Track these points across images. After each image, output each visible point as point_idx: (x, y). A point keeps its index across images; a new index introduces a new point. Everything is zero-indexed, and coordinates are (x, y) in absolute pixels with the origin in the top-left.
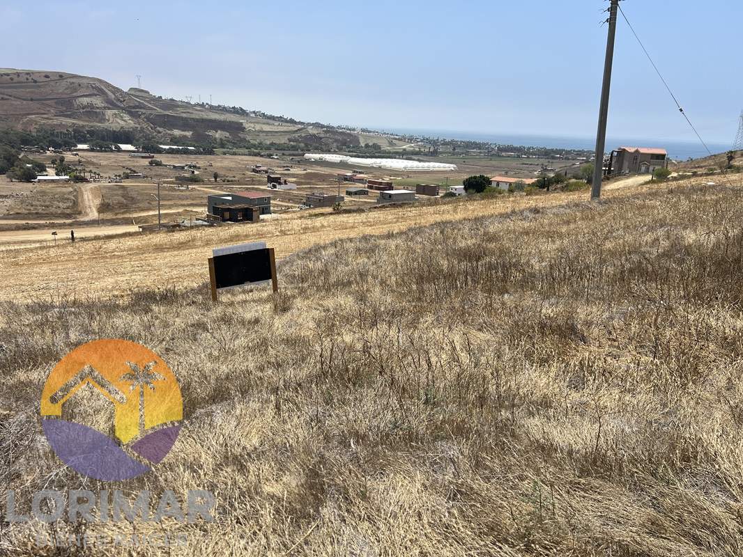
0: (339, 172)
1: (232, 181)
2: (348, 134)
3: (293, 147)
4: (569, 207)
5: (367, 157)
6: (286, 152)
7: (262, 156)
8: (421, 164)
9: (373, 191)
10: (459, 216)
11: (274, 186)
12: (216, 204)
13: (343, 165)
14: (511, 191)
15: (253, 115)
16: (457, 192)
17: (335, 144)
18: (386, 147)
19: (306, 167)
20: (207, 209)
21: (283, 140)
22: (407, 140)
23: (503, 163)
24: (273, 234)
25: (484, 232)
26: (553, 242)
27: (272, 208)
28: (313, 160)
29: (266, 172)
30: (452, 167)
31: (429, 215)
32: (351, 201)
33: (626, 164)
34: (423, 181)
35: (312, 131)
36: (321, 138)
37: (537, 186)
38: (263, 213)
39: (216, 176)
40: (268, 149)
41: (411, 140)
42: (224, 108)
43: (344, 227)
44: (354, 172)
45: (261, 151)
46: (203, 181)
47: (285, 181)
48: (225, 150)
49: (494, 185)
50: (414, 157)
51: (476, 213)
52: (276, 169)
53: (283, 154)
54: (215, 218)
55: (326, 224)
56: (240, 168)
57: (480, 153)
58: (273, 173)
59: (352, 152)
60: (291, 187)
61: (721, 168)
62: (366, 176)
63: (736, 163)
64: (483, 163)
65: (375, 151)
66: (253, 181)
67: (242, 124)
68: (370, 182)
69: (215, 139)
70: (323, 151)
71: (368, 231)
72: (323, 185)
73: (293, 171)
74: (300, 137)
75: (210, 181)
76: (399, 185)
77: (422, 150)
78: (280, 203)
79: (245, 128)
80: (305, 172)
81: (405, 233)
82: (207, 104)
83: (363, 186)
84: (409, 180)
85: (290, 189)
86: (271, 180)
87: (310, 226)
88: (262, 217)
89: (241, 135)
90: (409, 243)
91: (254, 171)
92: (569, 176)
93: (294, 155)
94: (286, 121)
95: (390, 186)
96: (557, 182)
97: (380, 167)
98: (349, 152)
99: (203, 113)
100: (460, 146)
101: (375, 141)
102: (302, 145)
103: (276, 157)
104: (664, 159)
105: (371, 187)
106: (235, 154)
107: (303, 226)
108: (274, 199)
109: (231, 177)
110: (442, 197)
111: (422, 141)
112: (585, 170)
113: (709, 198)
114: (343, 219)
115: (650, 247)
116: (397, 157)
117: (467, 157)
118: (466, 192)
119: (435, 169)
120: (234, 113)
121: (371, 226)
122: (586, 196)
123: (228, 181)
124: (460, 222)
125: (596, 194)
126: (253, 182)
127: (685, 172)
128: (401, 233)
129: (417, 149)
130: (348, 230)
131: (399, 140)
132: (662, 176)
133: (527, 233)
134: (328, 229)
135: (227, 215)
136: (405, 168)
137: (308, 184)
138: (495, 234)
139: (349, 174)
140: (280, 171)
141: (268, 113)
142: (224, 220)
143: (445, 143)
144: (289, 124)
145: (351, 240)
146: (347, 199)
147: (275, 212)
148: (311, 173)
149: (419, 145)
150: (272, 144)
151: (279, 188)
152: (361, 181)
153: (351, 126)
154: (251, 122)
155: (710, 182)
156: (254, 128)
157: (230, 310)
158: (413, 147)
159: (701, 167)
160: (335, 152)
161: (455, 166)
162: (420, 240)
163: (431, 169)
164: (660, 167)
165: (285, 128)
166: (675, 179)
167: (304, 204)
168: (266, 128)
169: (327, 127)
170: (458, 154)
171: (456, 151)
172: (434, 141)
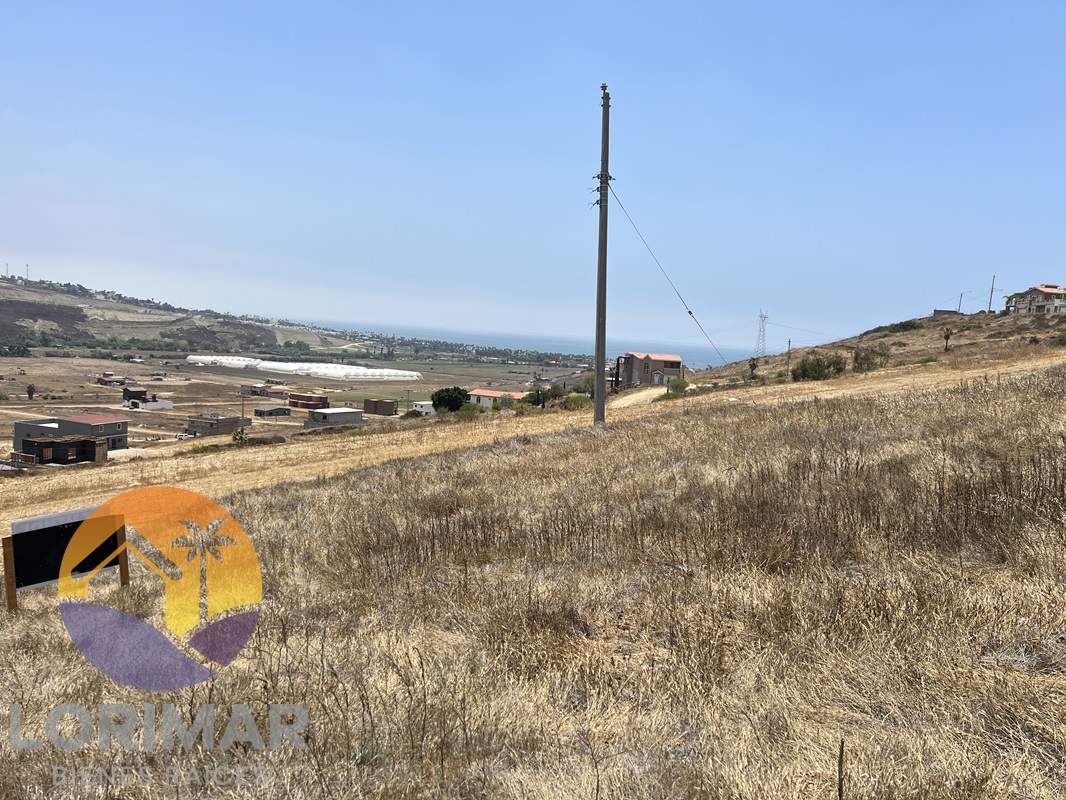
0: (244, 383)
1: (60, 398)
2: (258, 326)
3: (168, 345)
4: (568, 435)
5: (288, 361)
6: (155, 353)
7: (115, 359)
8: (370, 372)
9: (297, 409)
10: (424, 448)
11: (135, 405)
12: (28, 436)
13: (249, 371)
14: (496, 408)
15: (102, 297)
16: (424, 411)
17: (237, 342)
18: (316, 347)
19: (189, 375)
20: (11, 445)
21: (152, 335)
22: (348, 338)
23: (485, 371)
24: (128, 484)
25: (458, 473)
26: (549, 484)
27: (129, 439)
28: (200, 364)
29: (122, 383)
30: (415, 375)
31: (381, 448)
32: (263, 425)
33: (636, 374)
34: (374, 395)
35: (198, 321)
36: (214, 333)
37: (530, 402)
38: (114, 448)
39: (31, 391)
40: (126, 347)
41: (354, 337)
42: (51, 284)
43: (248, 469)
44: (268, 381)
45: (113, 351)
46: (7, 399)
47: (154, 397)
48: (48, 349)
49: (473, 400)
50: (359, 361)
51: (446, 444)
52: (139, 378)
53: (152, 356)
54: (26, 459)
55: (218, 465)
56: (75, 378)
57: (453, 357)
58: (133, 385)
59: (264, 353)
60: (165, 405)
61: (743, 378)
62: (286, 388)
63: (761, 371)
64: (457, 370)
65: (300, 352)
66: (98, 397)
67: (81, 310)
68: (292, 396)
69: (33, 333)
70: (218, 352)
71: (289, 474)
72: (218, 401)
73: (167, 381)
74: (181, 330)
75: (19, 398)
76: (337, 401)
77: (372, 351)
78: (144, 431)
79: (86, 316)
80: (187, 382)
81: (344, 477)
82: (20, 278)
83: (283, 402)
84: (353, 393)
85: (162, 410)
86: (128, 395)
87: (191, 469)
88: (111, 454)
89: (80, 327)
90: (350, 493)
91: (100, 381)
92: (568, 388)
93: (169, 357)
94: (158, 307)
95: (324, 402)
96: (555, 397)
97: (308, 375)
98: (260, 353)
99: (13, 292)
100: (424, 348)
101: (301, 338)
102: (184, 342)
103: (139, 360)
104: (679, 367)
105: (295, 405)
106: (67, 355)
107: (180, 470)
108: (135, 425)
109: (58, 392)
110: (402, 417)
111: (370, 339)
112: (588, 381)
113: (729, 420)
114: (246, 456)
115: (666, 489)
116: (335, 360)
117: (435, 362)
118: (436, 410)
119: (391, 379)
120: (68, 292)
121: (293, 465)
122: (588, 417)
123: (53, 398)
124: (425, 458)
125: (600, 416)
126: (97, 399)
127: (705, 383)
128: (337, 478)
129: (364, 351)
130: (255, 473)
131: (336, 337)
132: (678, 390)
133: (515, 473)
134: (222, 472)
135: (48, 453)
136: (347, 376)
137: (193, 400)
138: (473, 474)
139: (260, 385)
140: (147, 381)
141: (127, 294)
142: (43, 461)
143: (403, 343)
144: (161, 312)
145: (257, 492)
146: (257, 422)
147: (134, 445)
148: (198, 384)
149: (367, 345)
150: (133, 341)
151: (143, 408)
152: (279, 394)
153: (262, 315)
154: (98, 308)
155: (731, 397)
156: (102, 316)
157: (39, 625)
158: (356, 347)
159: (722, 377)
160: (237, 353)
161: (419, 374)
162: (366, 487)
163: (386, 378)
164: (675, 377)
165: (156, 317)
166: (694, 393)
167: (186, 431)
168: (123, 317)
169: (225, 317)
170: (423, 357)
171: (420, 354)
172: (388, 340)
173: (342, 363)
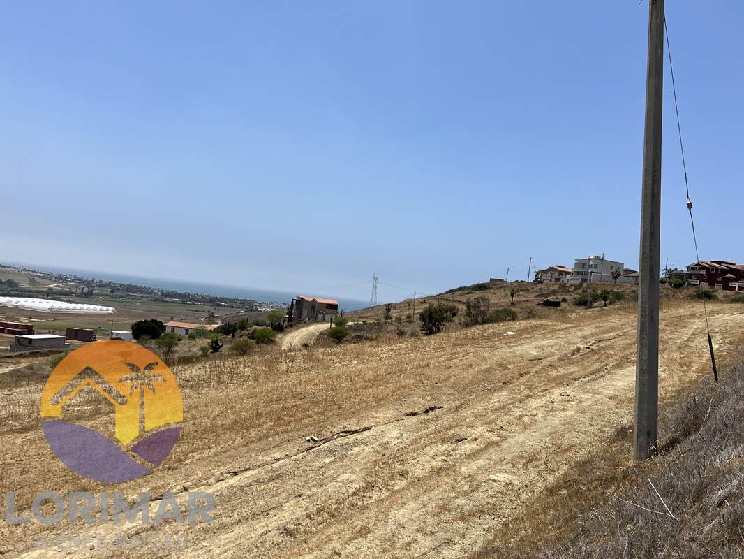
8: (72, 306)
9: (4, 335)
18: (25, 285)
22: (54, 279)
30: (110, 310)
33: (305, 312)
34: (76, 324)
37: (221, 333)
41: (59, 278)
49: (168, 330)
50: (62, 298)
57: (142, 297)
65: (10, 289)
76: (42, 329)
77: (74, 290)
84: (56, 323)
92: (250, 322)
95: (29, 330)
96: (242, 329)
97: (16, 307)
100: (118, 289)
101: (11, 278)
111: (72, 281)
116: (41, 296)
117: (127, 300)
118: (136, 338)
119: (89, 312)
129: (67, 290)
131: (43, 278)
136: (50, 309)
143: (101, 285)
149: (69, 286)
158: (60, 286)
161: (114, 309)
163: (85, 311)
170: (116, 297)
171: (115, 294)
172: (89, 282)
173: (47, 299)
